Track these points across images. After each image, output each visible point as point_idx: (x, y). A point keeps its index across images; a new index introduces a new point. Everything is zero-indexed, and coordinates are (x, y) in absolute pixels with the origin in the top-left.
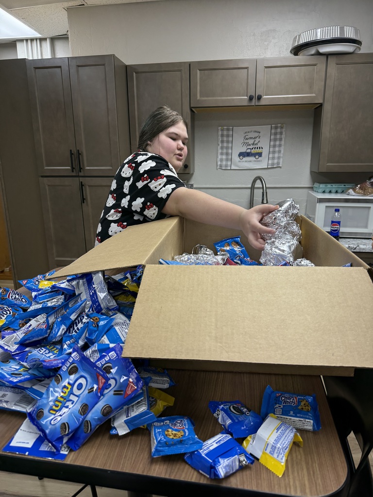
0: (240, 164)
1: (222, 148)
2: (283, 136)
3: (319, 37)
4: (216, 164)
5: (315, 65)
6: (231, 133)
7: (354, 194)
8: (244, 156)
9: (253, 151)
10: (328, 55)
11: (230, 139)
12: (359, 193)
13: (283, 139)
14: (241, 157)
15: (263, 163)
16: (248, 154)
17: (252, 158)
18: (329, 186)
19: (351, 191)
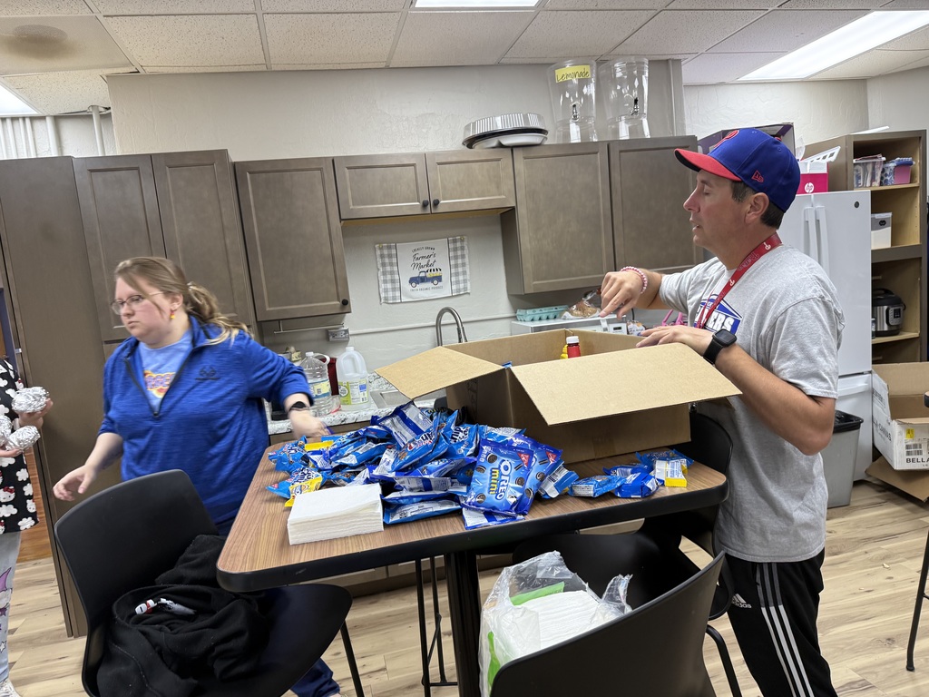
0: (413, 294)
1: (384, 273)
2: (466, 252)
3: (500, 127)
4: (378, 296)
5: (499, 160)
6: (394, 252)
7: (572, 317)
8: (417, 283)
9: (429, 275)
10: (512, 147)
11: (394, 260)
12: (578, 315)
13: (467, 256)
14: (414, 284)
15: (445, 289)
16: (423, 280)
17: (429, 285)
18: (538, 311)
19: (567, 314)
